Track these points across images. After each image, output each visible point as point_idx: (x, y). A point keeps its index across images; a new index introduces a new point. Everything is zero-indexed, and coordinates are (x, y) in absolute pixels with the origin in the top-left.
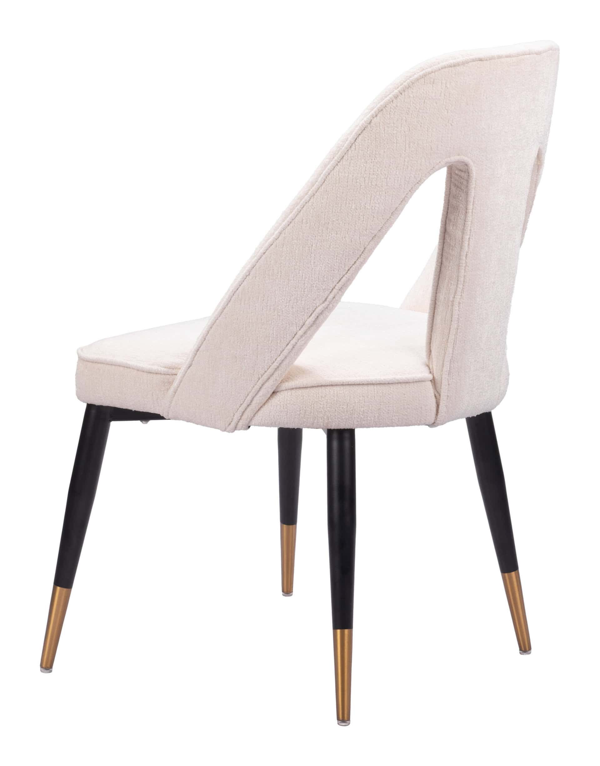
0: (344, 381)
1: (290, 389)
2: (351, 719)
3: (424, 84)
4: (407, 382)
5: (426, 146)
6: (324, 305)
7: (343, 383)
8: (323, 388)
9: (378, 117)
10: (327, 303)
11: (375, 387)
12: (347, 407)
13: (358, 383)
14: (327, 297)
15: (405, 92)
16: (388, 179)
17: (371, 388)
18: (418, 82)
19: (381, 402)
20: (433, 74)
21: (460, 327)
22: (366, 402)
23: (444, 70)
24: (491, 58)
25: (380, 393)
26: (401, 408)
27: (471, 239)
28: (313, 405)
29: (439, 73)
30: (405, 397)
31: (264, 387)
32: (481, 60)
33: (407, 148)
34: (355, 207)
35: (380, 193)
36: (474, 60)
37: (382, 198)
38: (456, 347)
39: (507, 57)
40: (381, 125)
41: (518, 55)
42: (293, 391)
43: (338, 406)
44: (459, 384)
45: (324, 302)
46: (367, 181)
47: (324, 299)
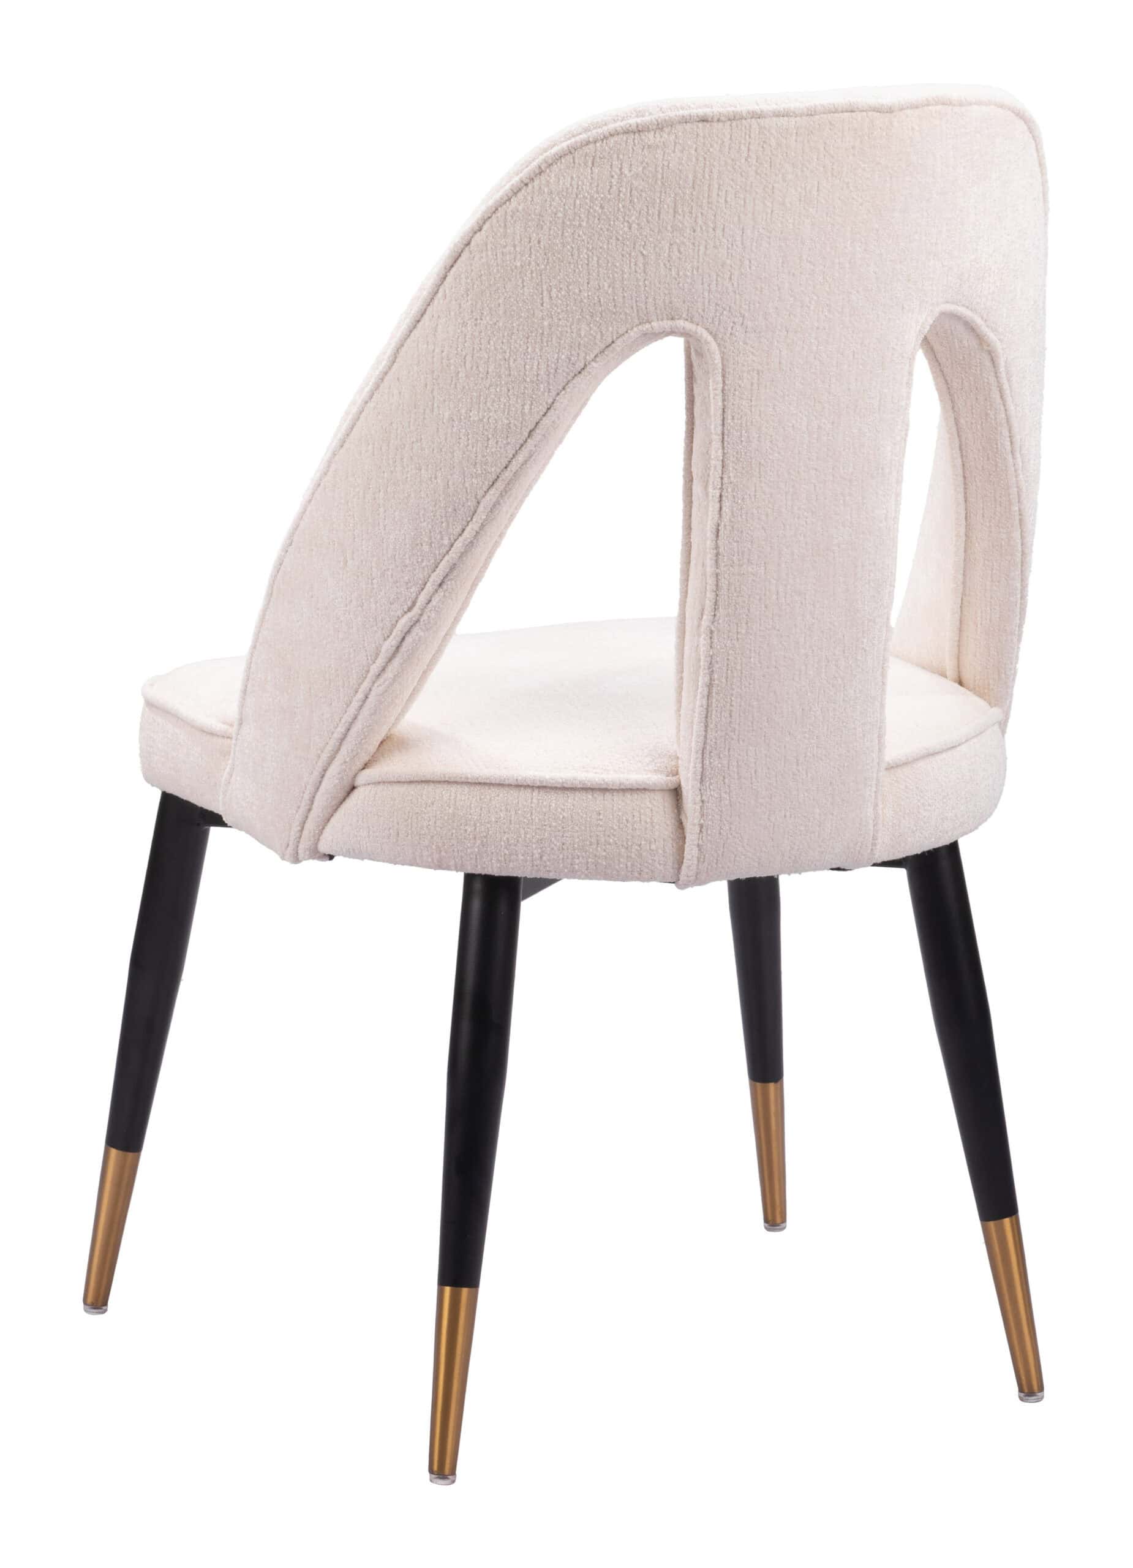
0: (469, 776)
1: (374, 783)
2: (457, 1472)
3: (573, 167)
4: (604, 790)
5: (588, 296)
6: (410, 615)
7: (467, 778)
8: (432, 785)
9: (483, 232)
10: (416, 610)
11: (534, 794)
12: (475, 829)
13: (497, 782)
14: (417, 598)
15: (533, 182)
16: (512, 361)
17: (525, 794)
18: (561, 162)
19: (545, 825)
20: (591, 146)
21: (716, 682)
22: (513, 822)
23: (616, 138)
24: (734, 118)
25: (545, 807)
26: (590, 842)
27: (724, 498)
28: (410, 820)
29: (605, 144)
30: (600, 820)
31: (328, 774)
32: (704, 120)
33: (546, 299)
34: (450, 415)
35: (498, 390)
36: (685, 120)
37: (502, 400)
38: (712, 723)
39: (777, 114)
40: (489, 247)
41: (811, 113)
42: (381, 787)
43: (457, 826)
44: (727, 802)
45: (410, 609)
46: (468, 365)
47: (409, 603)
